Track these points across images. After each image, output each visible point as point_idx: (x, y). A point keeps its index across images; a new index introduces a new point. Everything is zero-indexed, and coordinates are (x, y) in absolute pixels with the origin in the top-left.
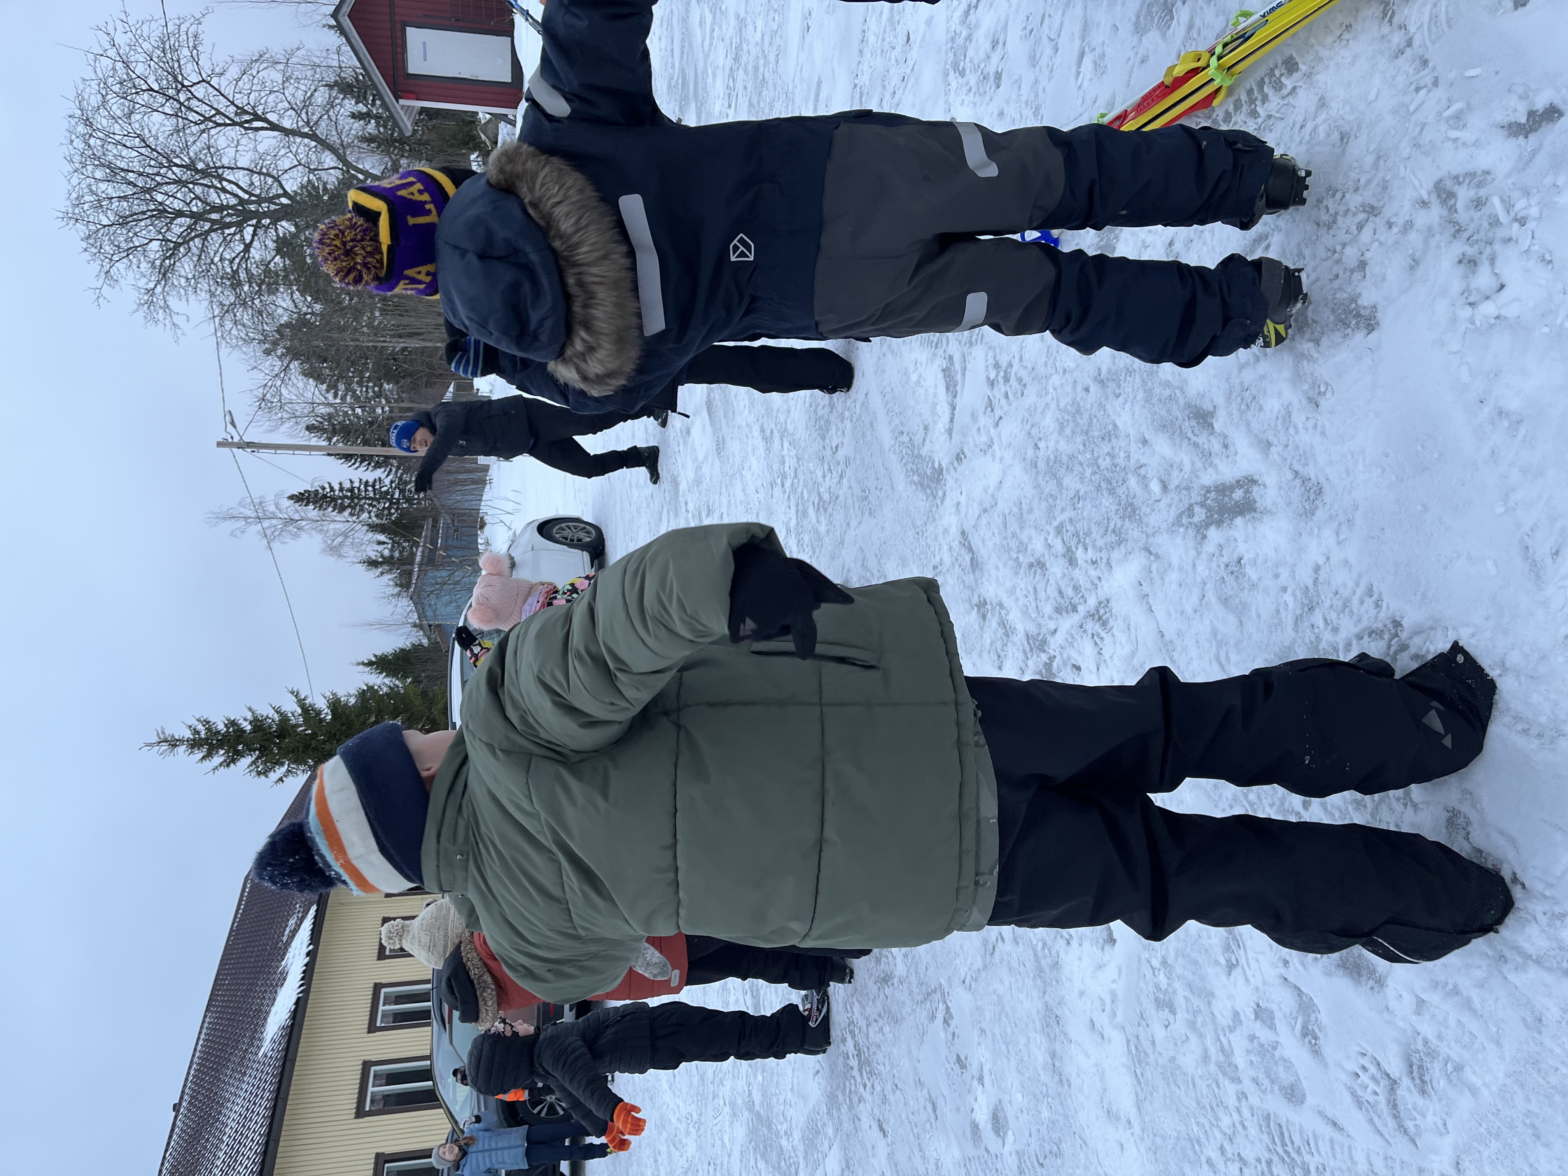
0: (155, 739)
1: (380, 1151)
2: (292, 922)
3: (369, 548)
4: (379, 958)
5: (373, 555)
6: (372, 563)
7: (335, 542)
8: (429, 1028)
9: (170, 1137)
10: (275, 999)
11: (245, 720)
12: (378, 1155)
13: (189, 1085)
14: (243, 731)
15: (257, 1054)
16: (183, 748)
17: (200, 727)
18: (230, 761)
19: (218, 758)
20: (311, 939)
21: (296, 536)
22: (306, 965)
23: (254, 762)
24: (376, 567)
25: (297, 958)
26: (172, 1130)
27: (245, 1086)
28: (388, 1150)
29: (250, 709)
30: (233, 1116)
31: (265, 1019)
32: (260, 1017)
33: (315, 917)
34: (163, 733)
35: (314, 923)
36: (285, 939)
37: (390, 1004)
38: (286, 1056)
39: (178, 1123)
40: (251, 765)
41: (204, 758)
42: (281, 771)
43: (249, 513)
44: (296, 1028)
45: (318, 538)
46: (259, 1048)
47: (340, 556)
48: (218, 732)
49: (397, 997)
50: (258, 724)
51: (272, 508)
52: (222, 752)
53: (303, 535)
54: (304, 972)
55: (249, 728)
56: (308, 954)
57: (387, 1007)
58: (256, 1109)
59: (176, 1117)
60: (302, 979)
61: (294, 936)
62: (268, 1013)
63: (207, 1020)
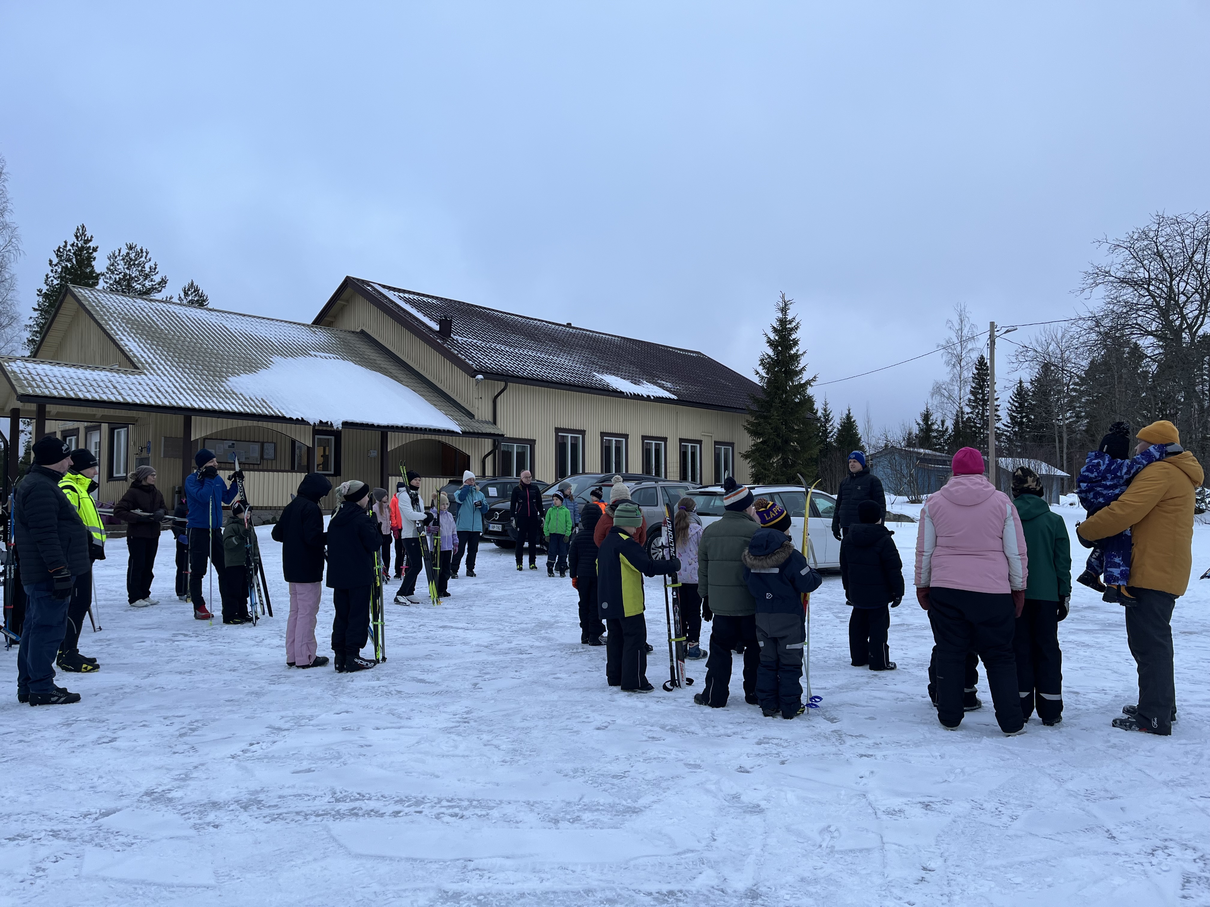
0: (786, 299)
1: (537, 442)
2: (669, 385)
3: (939, 414)
4: (642, 436)
5: (933, 418)
6: (926, 417)
7: (943, 391)
8: (600, 472)
9: (553, 323)
10: (624, 379)
11: (797, 350)
12: (534, 441)
13: (581, 332)
14: (791, 349)
15: (595, 371)
16: (780, 315)
17: (794, 324)
18: (770, 343)
19: (773, 336)
20: (657, 397)
21: (947, 363)
22: (642, 395)
23: (769, 357)
24: (924, 420)
25: (647, 390)
26: (557, 324)
27: (578, 365)
28: (536, 446)
29: (805, 352)
30: (563, 360)
31: (614, 374)
32: (615, 371)
33: (670, 399)
34: (791, 303)
35: (666, 398)
36: (659, 381)
37: (616, 444)
38: (593, 388)
39: (561, 327)
40: (768, 355)
41: (774, 328)
42: (763, 373)
43: (965, 331)
44: (608, 393)
45: (947, 378)
46: (598, 372)
47: (932, 395)
48: (790, 335)
49: (619, 447)
50: (796, 358)
51: (970, 346)
52: (777, 338)
53: (949, 368)
54: (638, 395)
55: (792, 352)
56: (648, 396)
57: (614, 442)
58: (565, 374)
59: (564, 326)
60: (634, 394)
61: (660, 387)
62: (617, 375)
63: (616, 338)
